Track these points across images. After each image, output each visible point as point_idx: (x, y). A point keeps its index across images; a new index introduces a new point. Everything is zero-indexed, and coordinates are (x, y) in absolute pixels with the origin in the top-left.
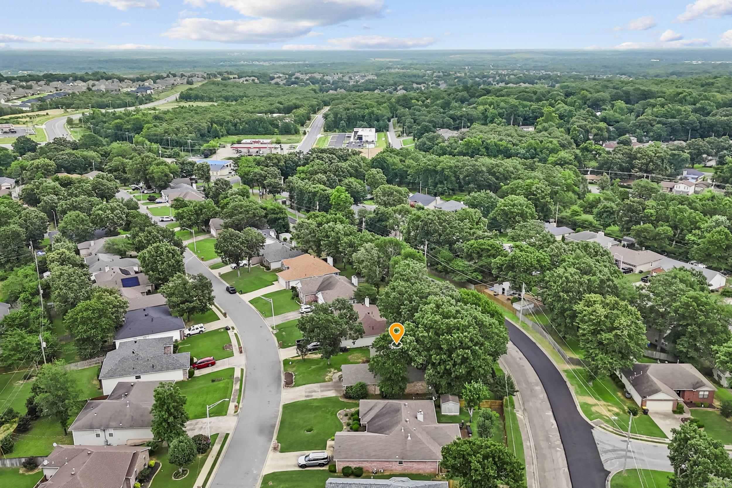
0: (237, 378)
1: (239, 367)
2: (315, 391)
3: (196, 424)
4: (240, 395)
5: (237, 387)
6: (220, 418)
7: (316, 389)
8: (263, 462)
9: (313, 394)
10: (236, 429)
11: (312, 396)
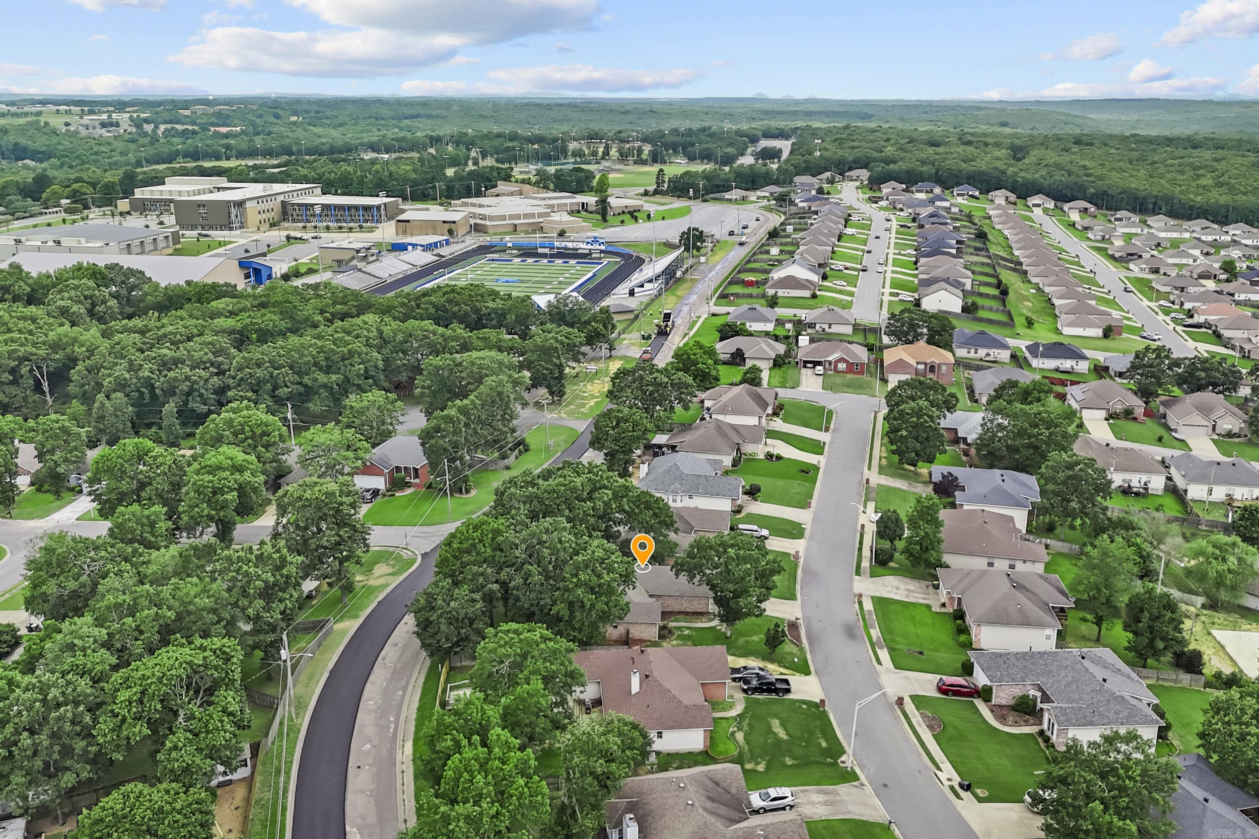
0: (880, 648)
1: (887, 669)
3: (907, 596)
4: (864, 619)
5: (875, 632)
6: (878, 595)
8: (808, 549)
10: (851, 581)
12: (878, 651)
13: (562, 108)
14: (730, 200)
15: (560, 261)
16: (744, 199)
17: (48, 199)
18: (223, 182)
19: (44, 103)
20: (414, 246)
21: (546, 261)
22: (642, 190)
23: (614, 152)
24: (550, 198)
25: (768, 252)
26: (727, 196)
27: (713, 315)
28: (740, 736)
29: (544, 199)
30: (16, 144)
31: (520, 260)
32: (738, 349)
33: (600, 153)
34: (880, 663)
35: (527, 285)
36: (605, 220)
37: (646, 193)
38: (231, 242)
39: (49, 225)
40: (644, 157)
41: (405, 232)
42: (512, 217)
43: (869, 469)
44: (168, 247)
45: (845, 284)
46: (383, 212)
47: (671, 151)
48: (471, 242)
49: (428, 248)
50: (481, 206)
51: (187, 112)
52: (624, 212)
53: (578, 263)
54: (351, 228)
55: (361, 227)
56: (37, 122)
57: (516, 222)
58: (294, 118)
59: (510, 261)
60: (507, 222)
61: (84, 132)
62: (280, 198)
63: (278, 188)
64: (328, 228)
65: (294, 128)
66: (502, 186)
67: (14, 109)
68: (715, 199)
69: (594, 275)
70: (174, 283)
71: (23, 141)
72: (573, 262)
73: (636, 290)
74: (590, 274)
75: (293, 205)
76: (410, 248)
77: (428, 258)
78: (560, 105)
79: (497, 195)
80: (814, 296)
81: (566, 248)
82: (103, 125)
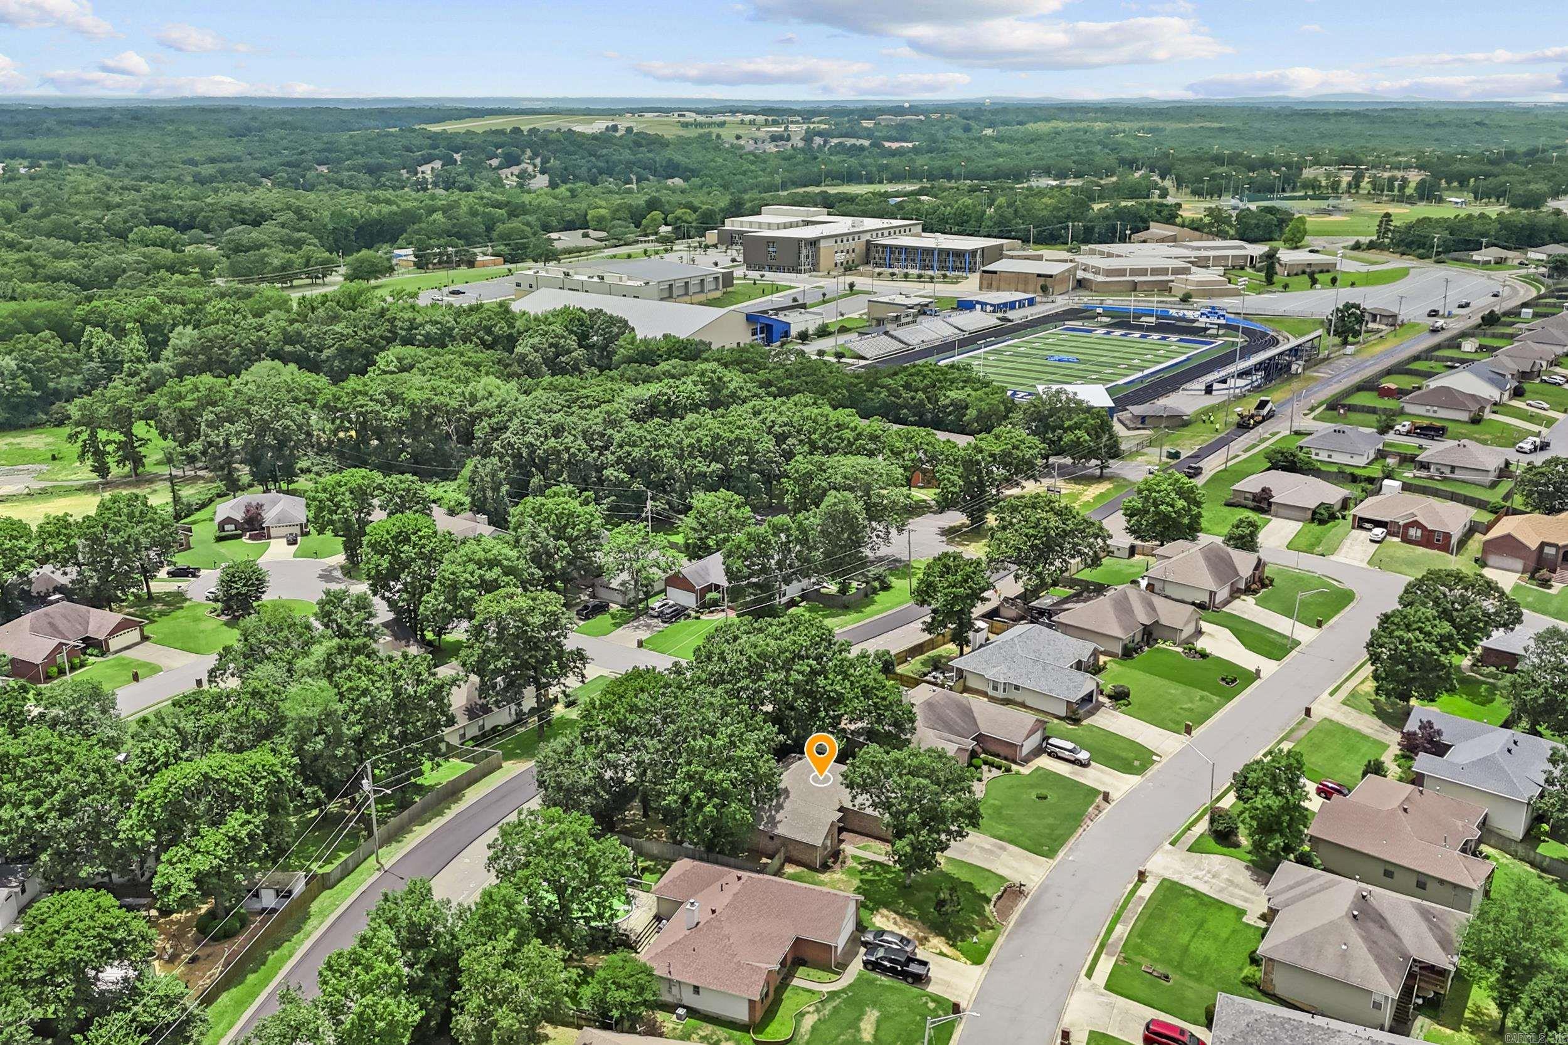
0: (1109, 954)
1: (1094, 985)
2: (982, 849)
3: (1221, 890)
4: (1123, 907)
5: (1121, 931)
6: (1175, 878)
7: (977, 852)
8: (1133, 792)
9: (988, 847)
10: (1155, 850)
11: (994, 845)
12: (1103, 956)
13: (1343, 119)
14: (1477, 262)
15: (1155, 336)
16: (1500, 262)
17: (647, 227)
18: (820, 214)
19: (733, 112)
20: (983, 304)
21: (1137, 335)
22: (1351, 241)
23: (1365, 184)
24: (1205, 248)
25: (1459, 347)
26: (1476, 256)
27: (1297, 433)
28: (809, 1022)
29: (1199, 249)
30: (670, 160)
31: (1104, 331)
32: (1264, 490)
33: (1344, 185)
34: (1089, 975)
35: (1081, 367)
36: (1270, 281)
37: (1357, 247)
38: (791, 288)
39: (629, 256)
40: (1409, 191)
41: (990, 287)
42: (1134, 272)
43: (1331, 694)
44: (717, 289)
45: (1546, 406)
46: (978, 259)
47: (1455, 184)
48: (1062, 302)
49: (997, 308)
50: (1110, 255)
51: (868, 124)
52: (1304, 272)
53: (1181, 340)
54: (932, 278)
55: (945, 276)
56: (710, 134)
57: (1137, 279)
58: (989, 132)
59: (1090, 331)
60: (1128, 278)
61: (750, 146)
62: (868, 237)
63: (870, 223)
64: (906, 276)
65: (976, 144)
66: (1157, 229)
67: (701, 119)
68: (1457, 260)
69: (1188, 359)
70: (650, 336)
71: (678, 158)
72: (1174, 338)
73: (1216, 386)
74: (1183, 357)
75: (877, 246)
76: (978, 307)
77: (990, 320)
78: (1344, 114)
79: (1144, 241)
80: (1476, 421)
81: (1183, 319)
82: (774, 138)
